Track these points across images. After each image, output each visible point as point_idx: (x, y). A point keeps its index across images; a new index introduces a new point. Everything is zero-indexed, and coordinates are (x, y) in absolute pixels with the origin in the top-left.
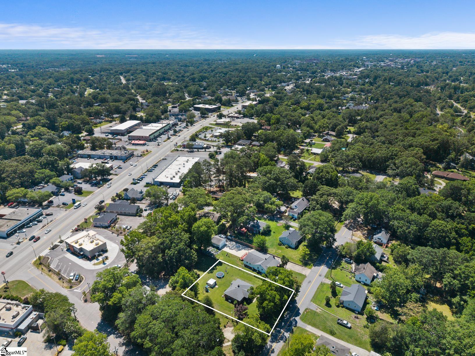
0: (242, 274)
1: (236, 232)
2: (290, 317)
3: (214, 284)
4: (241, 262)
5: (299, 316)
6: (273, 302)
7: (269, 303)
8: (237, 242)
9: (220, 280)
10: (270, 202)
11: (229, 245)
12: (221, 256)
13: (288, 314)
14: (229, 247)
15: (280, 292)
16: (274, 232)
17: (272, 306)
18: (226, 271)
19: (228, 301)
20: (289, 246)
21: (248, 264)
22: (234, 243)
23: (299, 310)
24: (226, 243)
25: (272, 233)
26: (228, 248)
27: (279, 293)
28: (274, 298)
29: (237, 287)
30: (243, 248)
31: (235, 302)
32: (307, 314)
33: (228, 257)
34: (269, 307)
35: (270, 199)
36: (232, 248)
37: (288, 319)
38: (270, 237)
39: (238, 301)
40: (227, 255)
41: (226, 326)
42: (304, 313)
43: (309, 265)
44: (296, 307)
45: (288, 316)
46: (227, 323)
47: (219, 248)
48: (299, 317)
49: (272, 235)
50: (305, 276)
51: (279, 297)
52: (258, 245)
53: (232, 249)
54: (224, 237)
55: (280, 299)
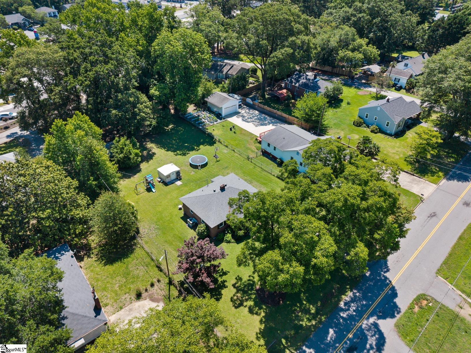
0: (251, 167)
1: (267, 96)
2: (360, 314)
3: (174, 177)
4: (258, 145)
5: (393, 316)
6: (305, 262)
7: (286, 260)
8: (262, 112)
9: (193, 172)
10: (351, 47)
11: (245, 115)
12: (218, 130)
13: (353, 300)
14: (243, 116)
15: (341, 226)
16: (348, 104)
17: (295, 275)
18: (215, 156)
19: (186, 222)
20: (380, 129)
21: (270, 150)
22: (257, 112)
23: (395, 294)
24: (240, 110)
25: (344, 104)
26: (241, 119)
27: (336, 229)
28: (312, 245)
29: (218, 190)
30: (272, 122)
31: (201, 228)
32: (421, 315)
33: (232, 132)
34: (282, 278)
35: (354, 40)
36: (249, 120)
37: (351, 317)
38: (338, 110)
39: (207, 227)
40: (233, 128)
41: (144, 295)
42: (411, 308)
43: (433, 173)
44: (385, 283)
45: (353, 307)
46: (152, 285)
47: (220, 114)
48: (394, 320)
49: (342, 107)
50: (419, 199)
51: (334, 248)
52: (307, 114)
53: (248, 122)
54: (238, 98)
55: (335, 256)
